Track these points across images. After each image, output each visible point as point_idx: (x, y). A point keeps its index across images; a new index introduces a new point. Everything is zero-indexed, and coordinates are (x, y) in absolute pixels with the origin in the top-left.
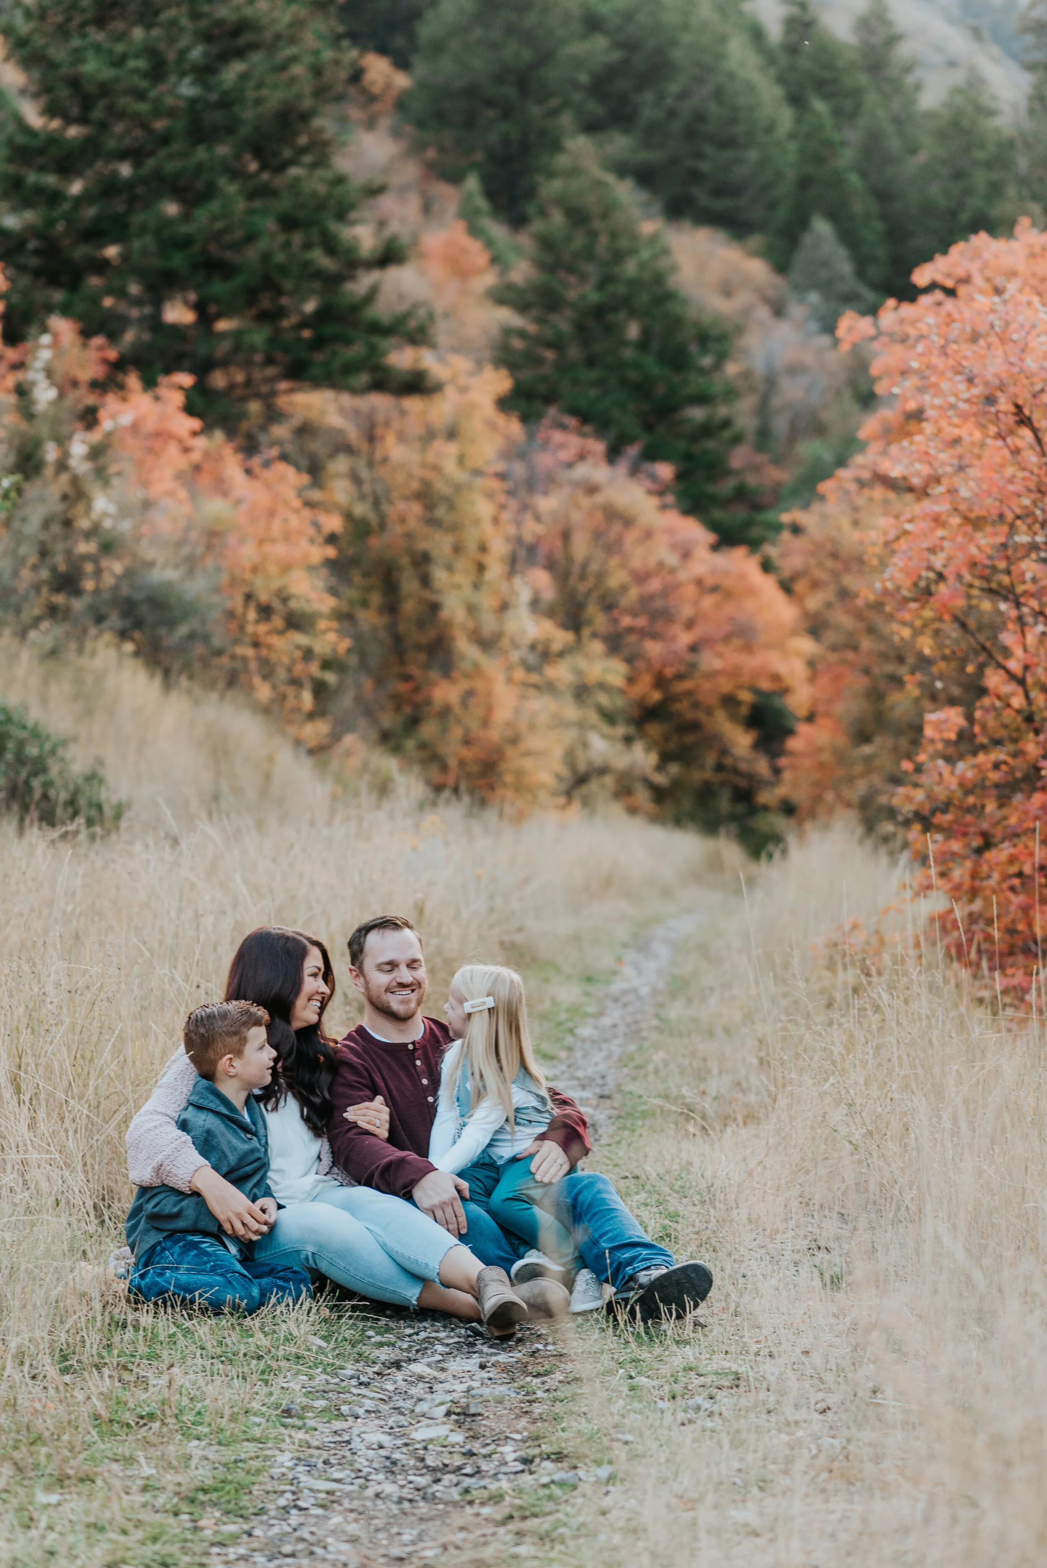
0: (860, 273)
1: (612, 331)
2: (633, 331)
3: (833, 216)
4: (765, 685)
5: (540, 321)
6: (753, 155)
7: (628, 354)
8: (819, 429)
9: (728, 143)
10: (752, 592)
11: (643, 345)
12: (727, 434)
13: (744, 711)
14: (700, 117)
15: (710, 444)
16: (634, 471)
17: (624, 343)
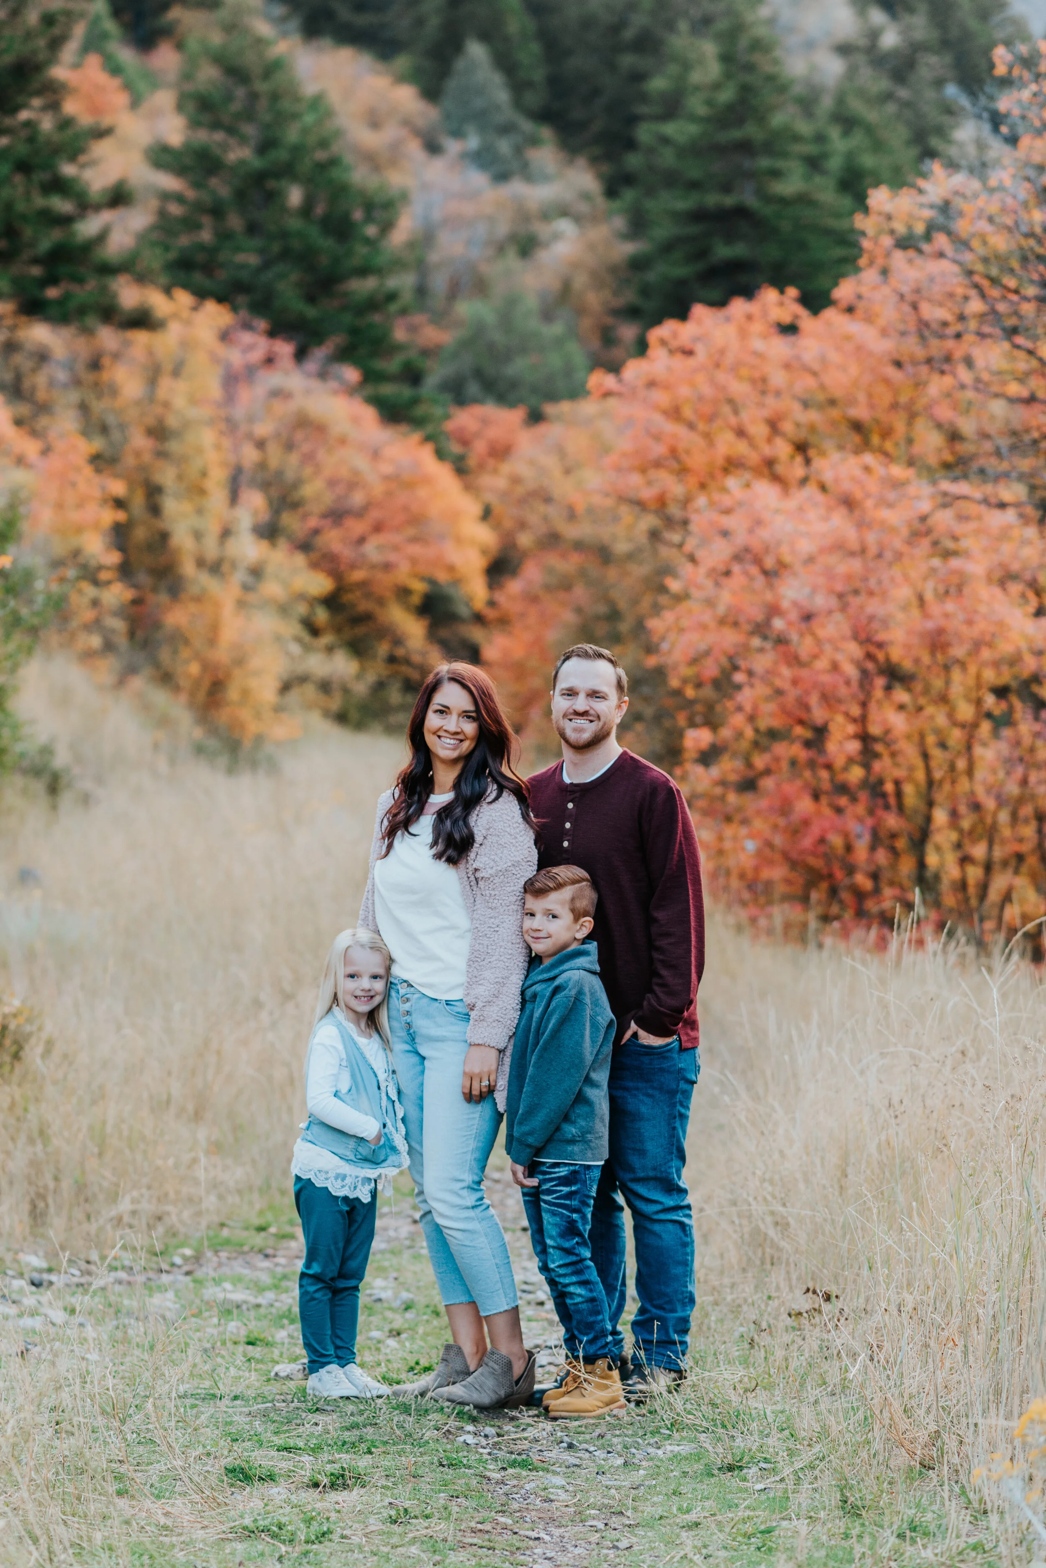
0: (517, 100)
1: (272, 197)
2: (295, 196)
3: (485, 37)
4: (442, 577)
5: (198, 185)
7: (294, 224)
8: (481, 287)
10: (427, 480)
11: (306, 210)
12: (393, 308)
13: (416, 600)
15: (376, 318)
16: (323, 375)
17: (284, 209)
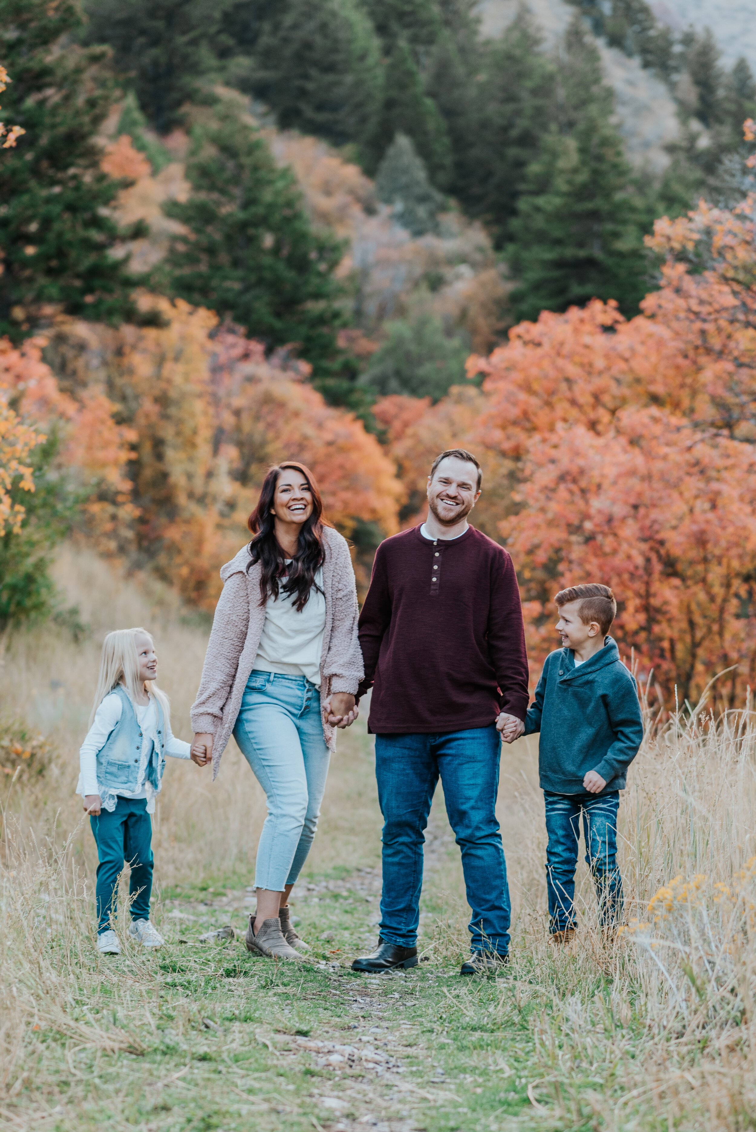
0: (432, 178)
1: (252, 241)
2: (268, 240)
3: (410, 132)
4: (366, 516)
5: (198, 231)
6: (349, 79)
7: (267, 260)
8: (401, 311)
9: (330, 68)
10: (357, 447)
11: (276, 250)
12: (337, 323)
14: (308, 46)
15: (324, 330)
16: (284, 368)
17: (261, 250)
